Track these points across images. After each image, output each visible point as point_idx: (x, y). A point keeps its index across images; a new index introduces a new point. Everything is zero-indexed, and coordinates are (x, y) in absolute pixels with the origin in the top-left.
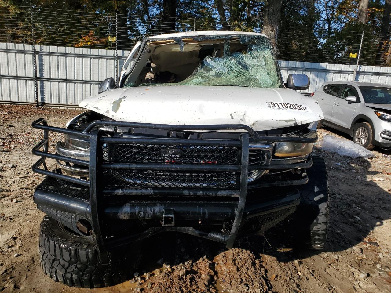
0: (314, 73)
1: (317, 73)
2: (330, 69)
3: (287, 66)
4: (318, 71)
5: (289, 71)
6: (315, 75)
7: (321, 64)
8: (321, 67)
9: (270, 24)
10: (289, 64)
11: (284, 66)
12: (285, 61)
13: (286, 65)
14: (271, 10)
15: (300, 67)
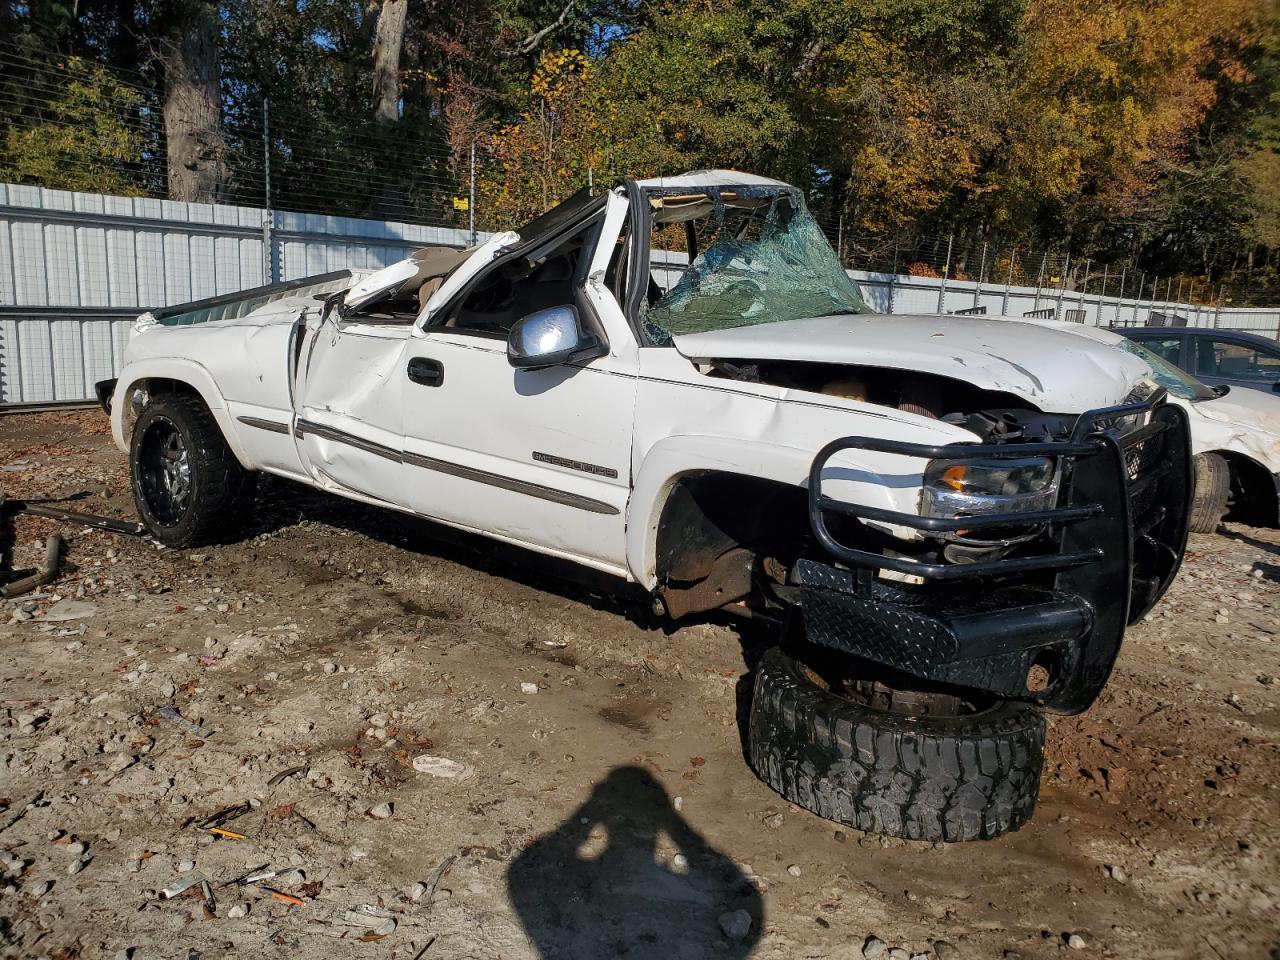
0: (377, 250)
1: (383, 250)
2: (412, 239)
3: (302, 229)
4: (384, 246)
5: (310, 246)
6: (378, 258)
7: (388, 224)
8: (391, 233)
9: (195, 83)
10: (308, 224)
11: (295, 229)
12: (294, 214)
13: (298, 226)
14: (194, 37)
15: (337, 231)
